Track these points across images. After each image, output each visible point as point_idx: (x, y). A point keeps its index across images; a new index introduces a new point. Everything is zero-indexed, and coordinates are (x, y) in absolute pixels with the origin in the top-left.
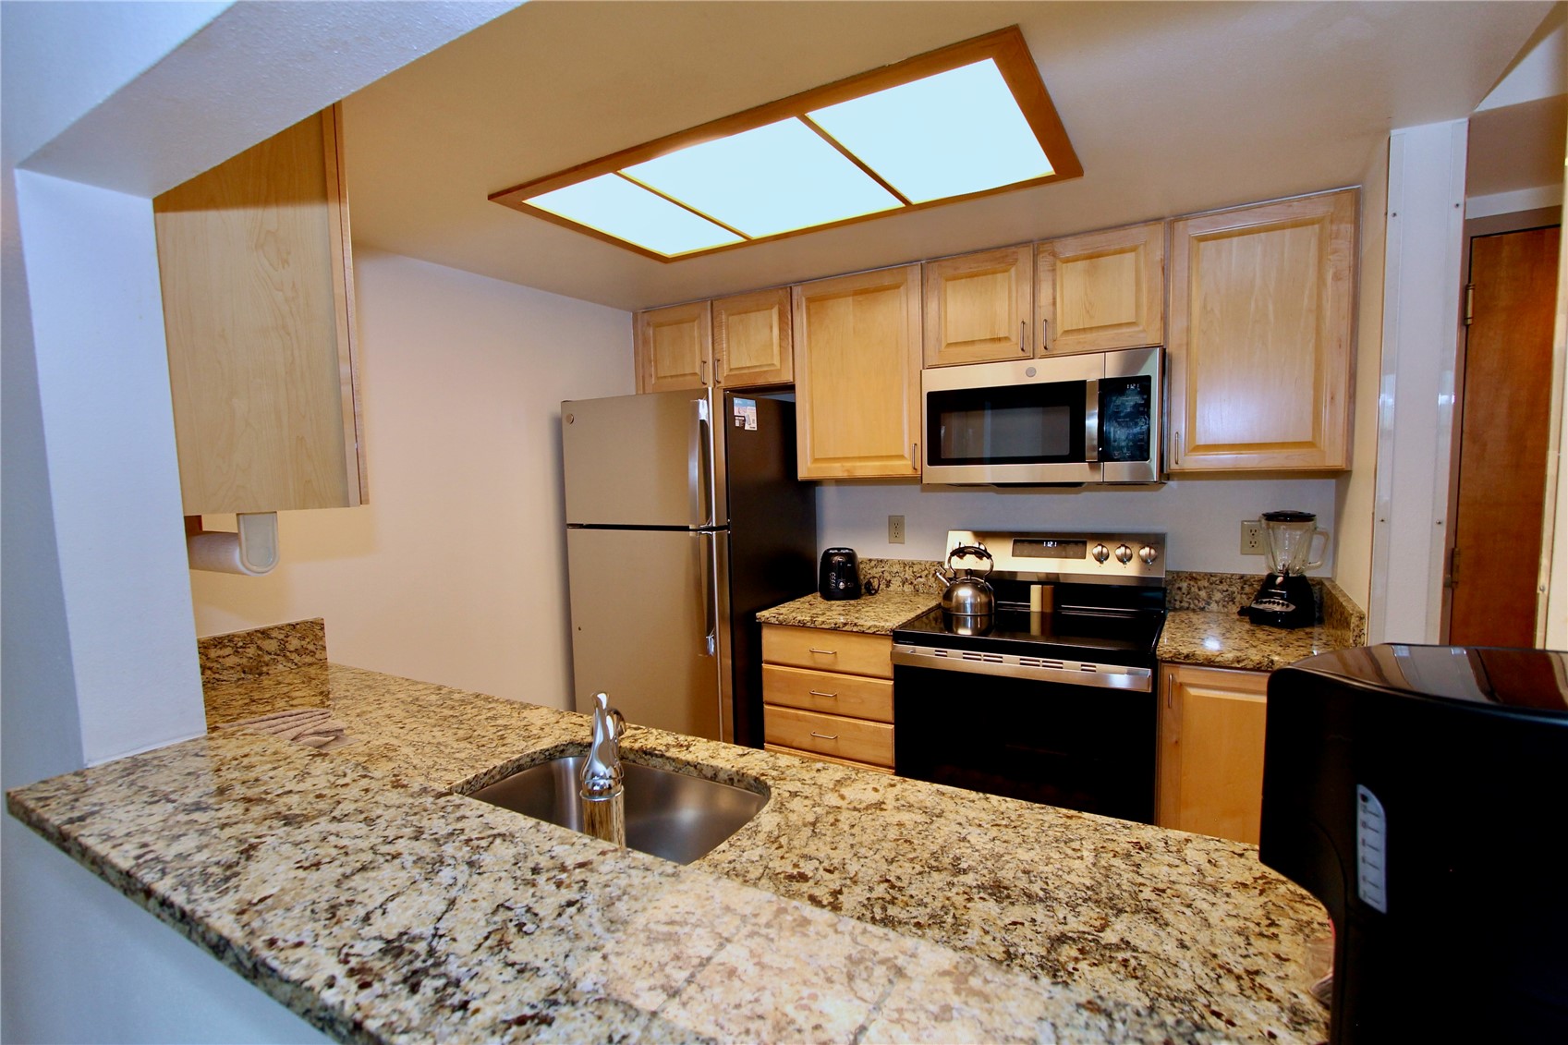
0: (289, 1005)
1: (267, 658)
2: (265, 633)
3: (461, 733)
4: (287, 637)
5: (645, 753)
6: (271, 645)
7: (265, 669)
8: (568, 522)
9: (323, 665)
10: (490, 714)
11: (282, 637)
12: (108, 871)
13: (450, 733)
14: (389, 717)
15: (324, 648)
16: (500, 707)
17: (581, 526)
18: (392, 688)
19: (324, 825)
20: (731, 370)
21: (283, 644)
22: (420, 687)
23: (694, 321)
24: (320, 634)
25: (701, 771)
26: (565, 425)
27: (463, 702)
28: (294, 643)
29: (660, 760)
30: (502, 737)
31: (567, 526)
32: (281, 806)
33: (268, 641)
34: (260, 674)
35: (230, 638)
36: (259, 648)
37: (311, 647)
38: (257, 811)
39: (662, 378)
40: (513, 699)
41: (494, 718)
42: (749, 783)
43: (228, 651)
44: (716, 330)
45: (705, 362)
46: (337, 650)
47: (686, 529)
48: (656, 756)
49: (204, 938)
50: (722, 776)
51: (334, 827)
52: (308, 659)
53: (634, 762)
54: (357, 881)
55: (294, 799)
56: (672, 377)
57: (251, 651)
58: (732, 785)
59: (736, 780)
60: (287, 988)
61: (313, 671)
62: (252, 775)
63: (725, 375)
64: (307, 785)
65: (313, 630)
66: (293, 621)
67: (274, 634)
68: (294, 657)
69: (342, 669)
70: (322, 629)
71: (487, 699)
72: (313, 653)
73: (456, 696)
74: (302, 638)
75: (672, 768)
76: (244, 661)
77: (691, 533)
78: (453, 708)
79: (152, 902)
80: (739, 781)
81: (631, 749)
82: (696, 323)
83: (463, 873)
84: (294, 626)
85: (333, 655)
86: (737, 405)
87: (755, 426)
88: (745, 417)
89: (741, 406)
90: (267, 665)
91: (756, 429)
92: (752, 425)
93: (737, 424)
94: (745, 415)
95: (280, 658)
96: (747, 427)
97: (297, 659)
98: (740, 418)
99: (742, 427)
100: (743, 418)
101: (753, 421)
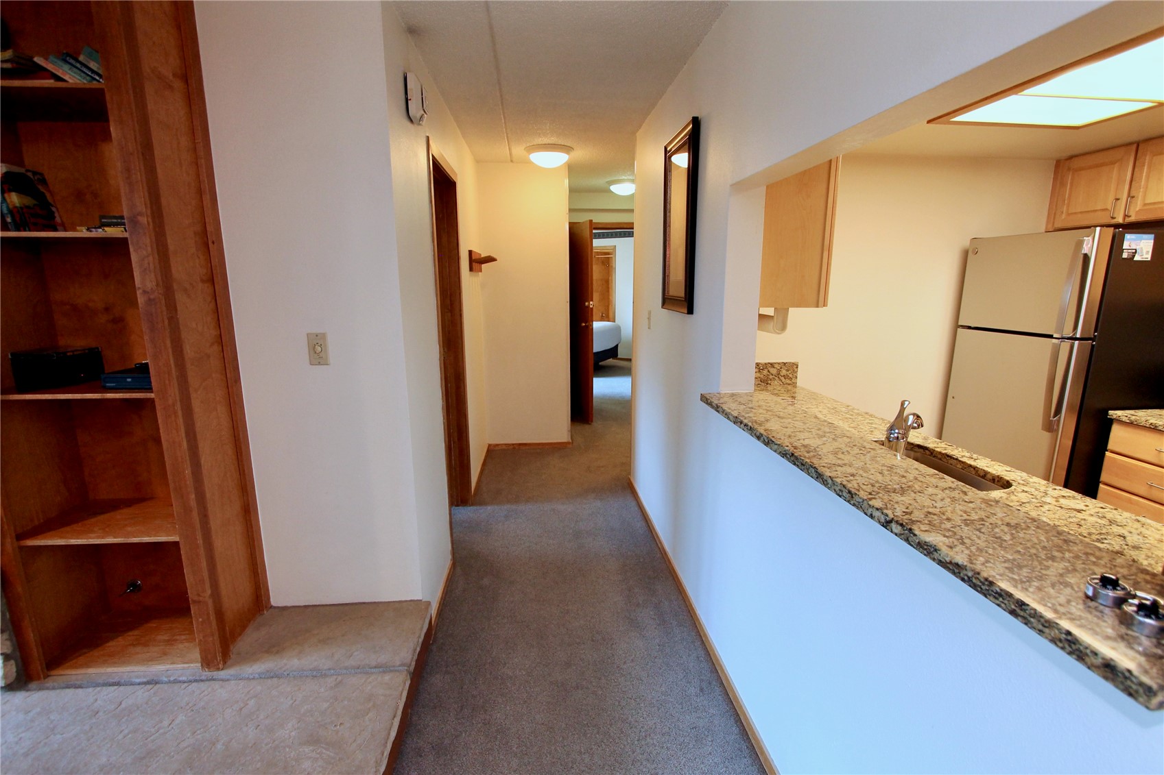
0: (775, 451)
1: (771, 377)
2: (772, 365)
3: (852, 425)
4: (781, 368)
5: (948, 456)
6: (774, 371)
7: (769, 382)
8: (960, 324)
9: (794, 385)
10: (871, 422)
11: (779, 368)
12: (730, 417)
13: (847, 424)
14: (820, 412)
15: (796, 377)
16: (876, 421)
17: (970, 328)
18: (825, 401)
19: (790, 420)
20: (1145, 205)
21: (779, 371)
22: (839, 404)
23: (1115, 163)
24: (796, 370)
25: (977, 471)
26: (970, 255)
27: (858, 414)
28: (784, 372)
29: (955, 461)
30: (872, 431)
31: (957, 326)
32: (777, 413)
33: (773, 369)
34: (767, 384)
36: (769, 371)
37: (791, 376)
38: (770, 413)
39: (1072, 214)
40: (884, 418)
41: (872, 424)
42: (1003, 483)
44: (1136, 170)
45: (1117, 199)
46: (802, 380)
47: (1051, 337)
48: (954, 458)
49: (755, 434)
50: (988, 476)
51: (793, 422)
52: (788, 381)
53: (940, 459)
54: (797, 433)
55: (782, 413)
56: (1081, 213)
57: (765, 372)
58: (994, 483)
59: (996, 480)
60: (776, 446)
61: (790, 387)
62: (768, 405)
63: (1137, 209)
64: (786, 411)
65: (792, 367)
66: (785, 361)
67: (776, 366)
68: (782, 378)
69: (803, 389)
70: (797, 367)
71: (871, 416)
72: (791, 379)
73: (856, 411)
74: (788, 370)
75: (961, 467)
76: (762, 376)
77: (1054, 341)
78: (852, 415)
79: (742, 425)
80: (998, 481)
81: (940, 453)
82: (1117, 164)
83: (830, 440)
84: (785, 364)
85: (800, 382)
86: (1128, 240)
87: (1148, 257)
88: (1136, 250)
89: (1134, 240)
90: (771, 380)
91: (1149, 259)
92: (1145, 256)
93: (1125, 255)
94: (1137, 248)
95: (777, 378)
96: (1137, 258)
97: (784, 380)
98: (1129, 251)
99: (1131, 258)
100: (1134, 251)
101: (1148, 252)
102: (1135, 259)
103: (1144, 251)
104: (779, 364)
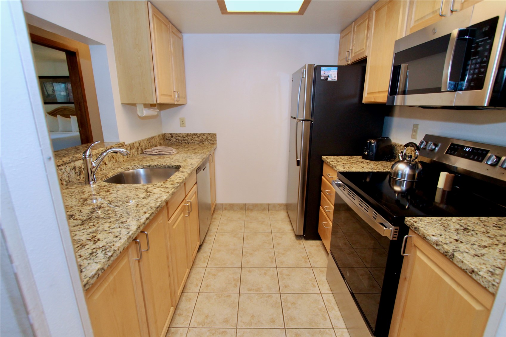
1: (204, 140)
2: (204, 134)
4: (208, 136)
6: (205, 137)
7: (203, 142)
9: (215, 144)
11: (207, 136)
15: (216, 140)
21: (207, 137)
23: (349, 33)
24: (215, 137)
28: (209, 138)
33: (204, 136)
35: (197, 134)
36: (202, 137)
37: (213, 140)
39: (341, 60)
43: (196, 137)
44: (353, 36)
52: (212, 142)
57: (201, 138)
61: (213, 145)
65: (214, 136)
66: (209, 133)
67: (205, 135)
68: (209, 141)
72: (213, 141)
74: (211, 137)
76: (199, 140)
84: (209, 134)
86: (323, 70)
87: (335, 79)
88: (328, 75)
89: (326, 70)
90: (204, 142)
91: (336, 80)
92: (333, 78)
93: (322, 78)
94: (329, 74)
95: (206, 141)
96: (329, 79)
97: (210, 141)
98: (325, 76)
99: (326, 80)
100: (327, 76)
101: (335, 77)
102: (328, 80)
103: (333, 77)
104: (207, 134)
